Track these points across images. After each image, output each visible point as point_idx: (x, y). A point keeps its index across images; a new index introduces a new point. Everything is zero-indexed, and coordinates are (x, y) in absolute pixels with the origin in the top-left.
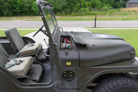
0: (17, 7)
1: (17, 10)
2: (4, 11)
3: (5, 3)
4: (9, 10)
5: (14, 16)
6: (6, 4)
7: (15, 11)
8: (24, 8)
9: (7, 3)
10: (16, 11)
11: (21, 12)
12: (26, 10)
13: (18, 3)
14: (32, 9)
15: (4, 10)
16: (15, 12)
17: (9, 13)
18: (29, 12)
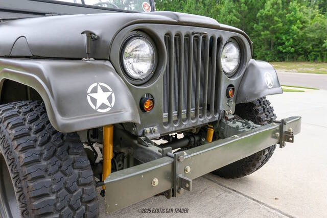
0: (288, 40)
1: (287, 49)
2: (257, 50)
3: (262, 33)
4: (268, 47)
5: (276, 61)
6: (265, 34)
7: (281, 49)
8: (305, 42)
9: (268, 32)
10: (284, 51)
11: (296, 52)
12: (310, 46)
13: (293, 30)
14: (324, 45)
15: (258, 48)
16: (281, 52)
17: (267, 54)
18: (316, 51)
